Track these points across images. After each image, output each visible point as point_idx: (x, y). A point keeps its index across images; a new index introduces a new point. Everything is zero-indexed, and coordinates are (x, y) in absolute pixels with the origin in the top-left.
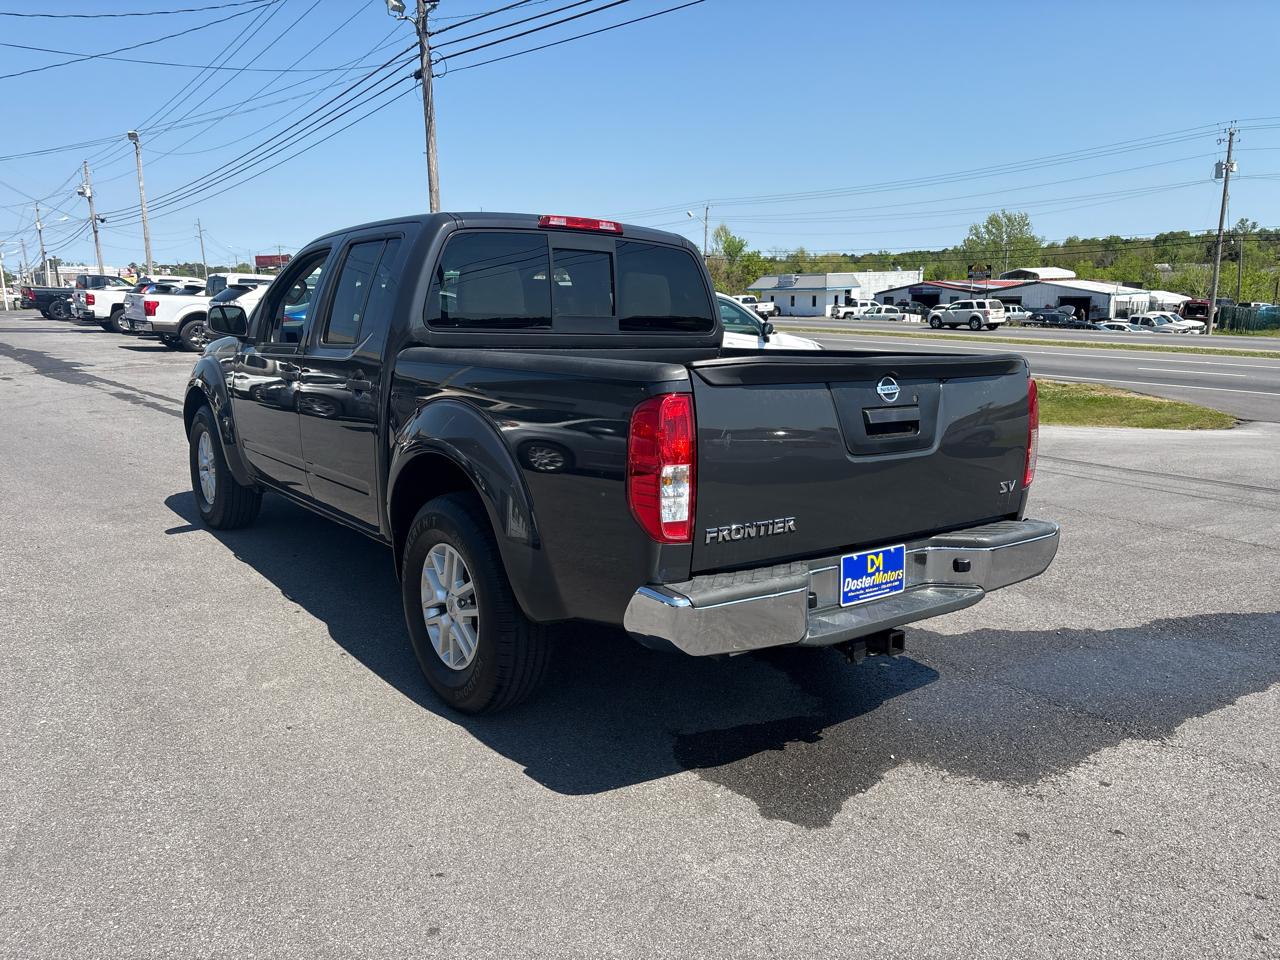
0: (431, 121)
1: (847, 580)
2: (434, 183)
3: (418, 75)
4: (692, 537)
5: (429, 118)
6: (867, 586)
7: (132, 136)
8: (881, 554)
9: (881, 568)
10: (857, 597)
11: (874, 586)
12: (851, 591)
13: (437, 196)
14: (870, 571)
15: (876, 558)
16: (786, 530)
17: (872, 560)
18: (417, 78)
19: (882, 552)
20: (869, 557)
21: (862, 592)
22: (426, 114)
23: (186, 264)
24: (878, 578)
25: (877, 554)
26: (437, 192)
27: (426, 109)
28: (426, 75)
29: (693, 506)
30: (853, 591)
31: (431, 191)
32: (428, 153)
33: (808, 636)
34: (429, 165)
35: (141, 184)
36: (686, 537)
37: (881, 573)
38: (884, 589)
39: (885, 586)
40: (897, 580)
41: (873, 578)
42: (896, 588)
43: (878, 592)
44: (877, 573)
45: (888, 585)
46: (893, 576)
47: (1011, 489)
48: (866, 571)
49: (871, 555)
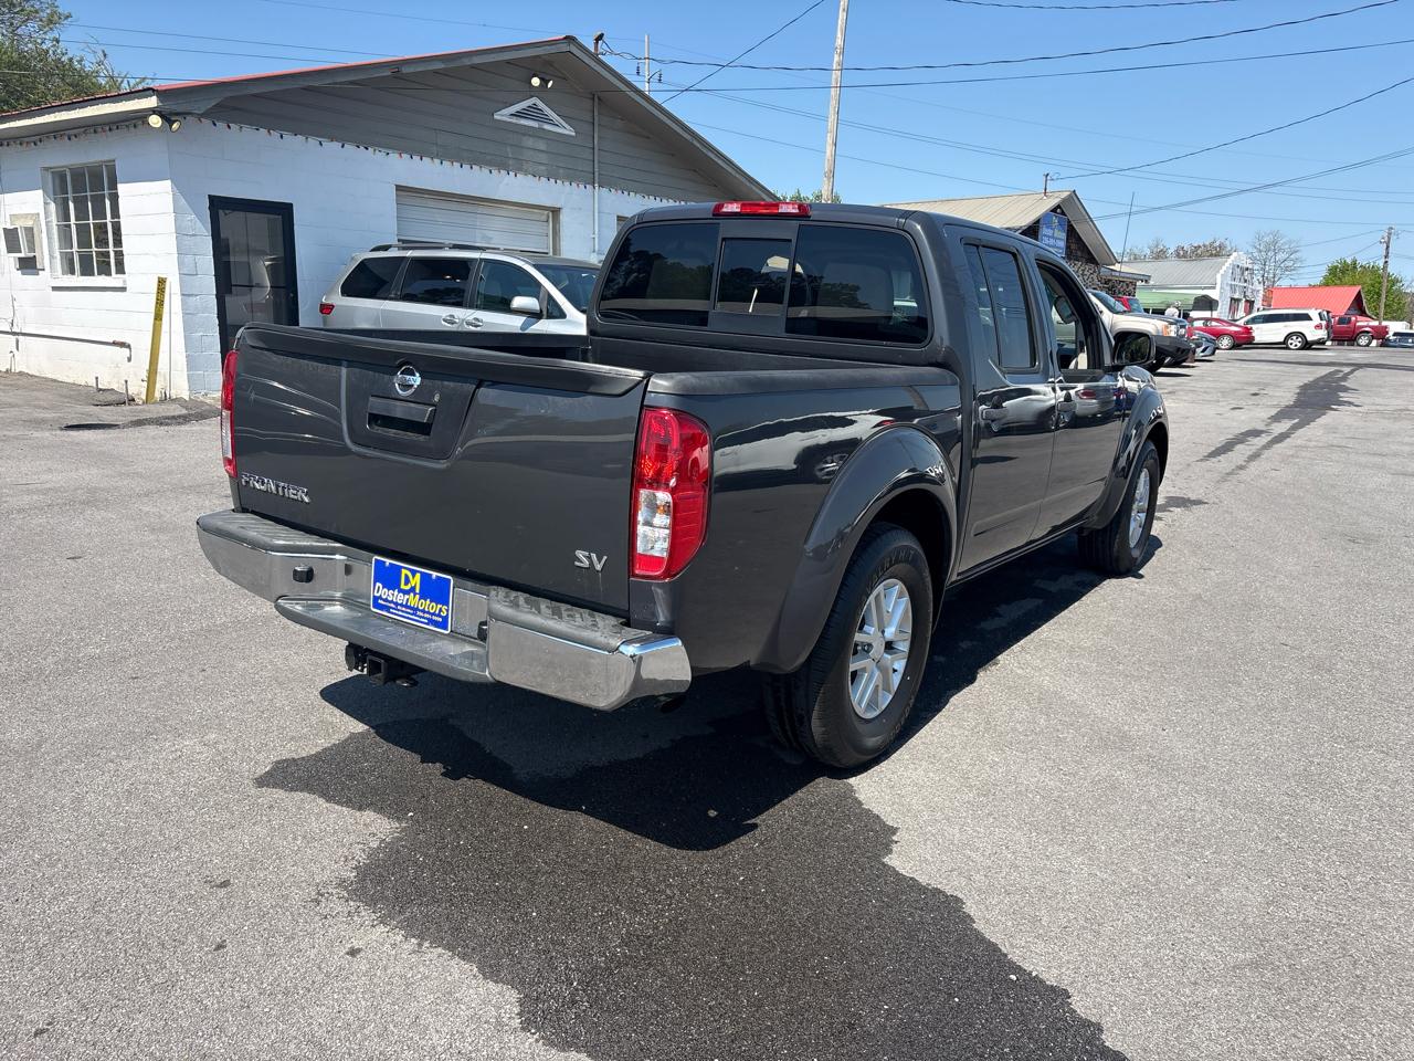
1: (378, 584)
6: (400, 602)
8: (418, 575)
9: (418, 591)
10: (387, 609)
11: (406, 606)
12: (381, 598)
14: (403, 587)
15: (413, 577)
17: (407, 576)
19: (421, 572)
20: (404, 572)
21: (392, 605)
24: (414, 600)
25: (414, 573)
30: (383, 600)
37: (418, 596)
38: (421, 617)
39: (421, 614)
40: (439, 615)
41: (407, 596)
42: (436, 624)
43: (413, 617)
44: (412, 594)
45: (426, 615)
46: (434, 607)
47: (599, 567)
48: (399, 585)
49: (406, 570)
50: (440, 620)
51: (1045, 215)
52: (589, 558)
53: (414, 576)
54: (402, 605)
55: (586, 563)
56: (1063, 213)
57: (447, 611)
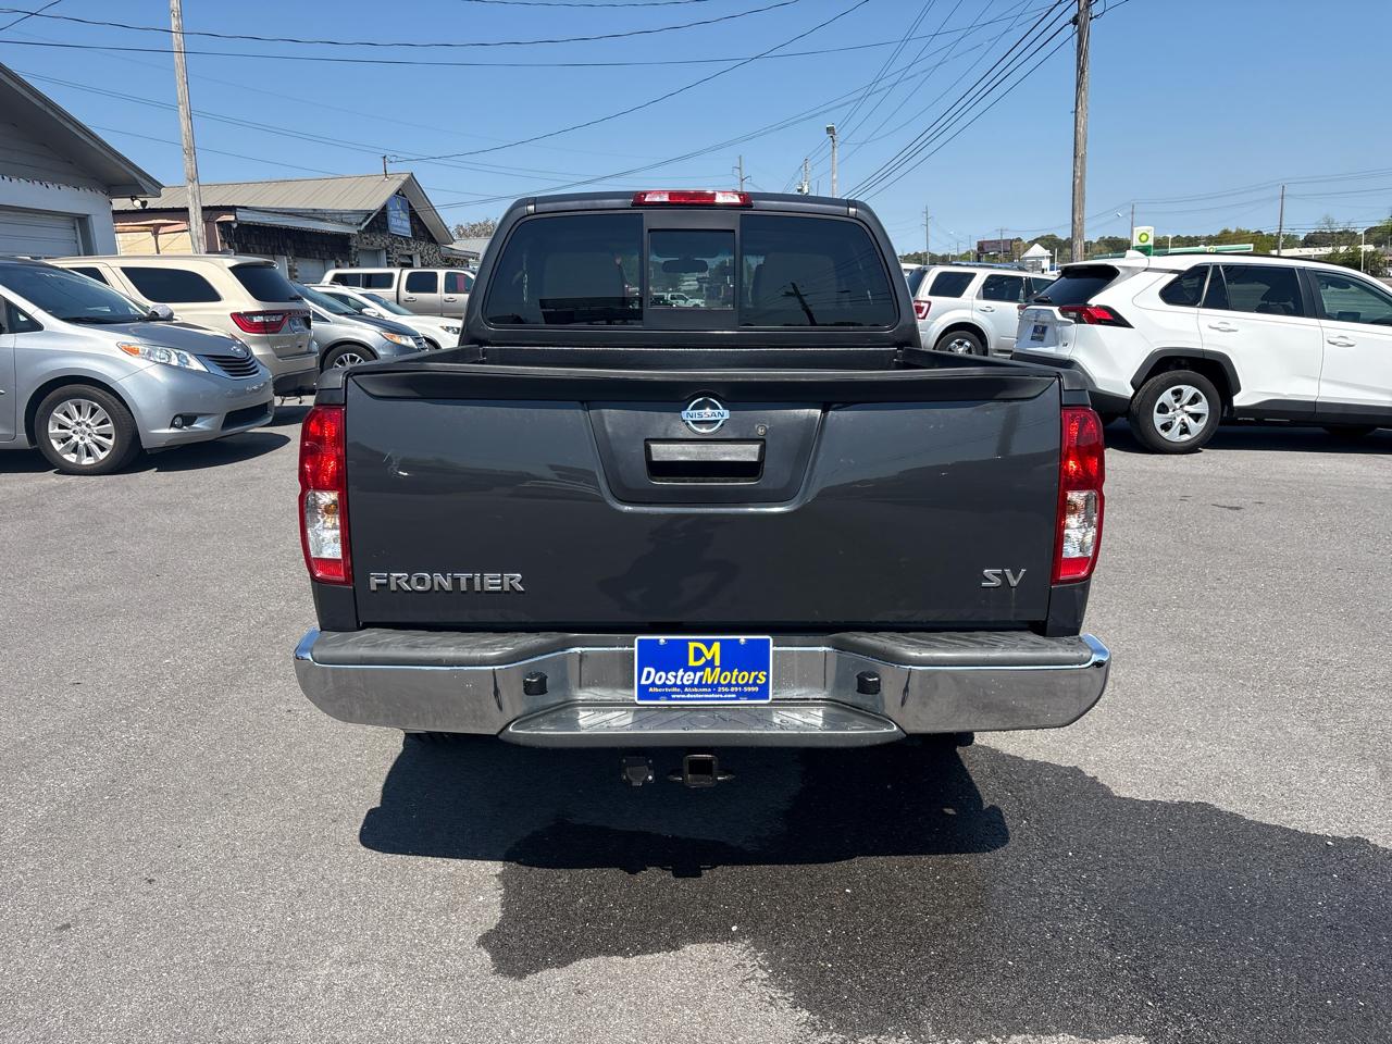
0: (1083, 72)
1: (646, 670)
2: (1080, 147)
3: (1075, 21)
4: (350, 578)
5: (1081, 70)
6: (687, 684)
7: (830, 130)
8: (717, 644)
9: (717, 663)
10: (656, 696)
11: (700, 685)
12: (653, 684)
13: (1083, 163)
14: (692, 663)
15: (705, 647)
16: (507, 588)
17: (697, 650)
18: (1075, 24)
19: (720, 641)
20: (692, 646)
21: (677, 690)
22: (1078, 65)
23: (916, 253)
24: (709, 676)
25: (709, 644)
26: (1083, 157)
27: (1079, 59)
28: (1081, 20)
29: (347, 541)
30: (658, 687)
31: (1075, 157)
32: (1076, 111)
33: (511, 729)
34: (1076, 126)
35: (835, 177)
36: (342, 578)
37: (718, 670)
38: (723, 693)
39: (727, 689)
40: (755, 684)
41: (699, 674)
42: (751, 696)
43: (713, 696)
44: (708, 670)
45: (732, 689)
46: (746, 677)
47: (1014, 583)
48: (687, 662)
49: (694, 642)
50: (757, 689)
51: (390, 200)
52: (1003, 576)
53: (709, 649)
54: (688, 686)
55: (997, 582)
56: (404, 196)
57: (767, 677)
